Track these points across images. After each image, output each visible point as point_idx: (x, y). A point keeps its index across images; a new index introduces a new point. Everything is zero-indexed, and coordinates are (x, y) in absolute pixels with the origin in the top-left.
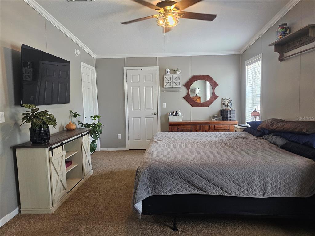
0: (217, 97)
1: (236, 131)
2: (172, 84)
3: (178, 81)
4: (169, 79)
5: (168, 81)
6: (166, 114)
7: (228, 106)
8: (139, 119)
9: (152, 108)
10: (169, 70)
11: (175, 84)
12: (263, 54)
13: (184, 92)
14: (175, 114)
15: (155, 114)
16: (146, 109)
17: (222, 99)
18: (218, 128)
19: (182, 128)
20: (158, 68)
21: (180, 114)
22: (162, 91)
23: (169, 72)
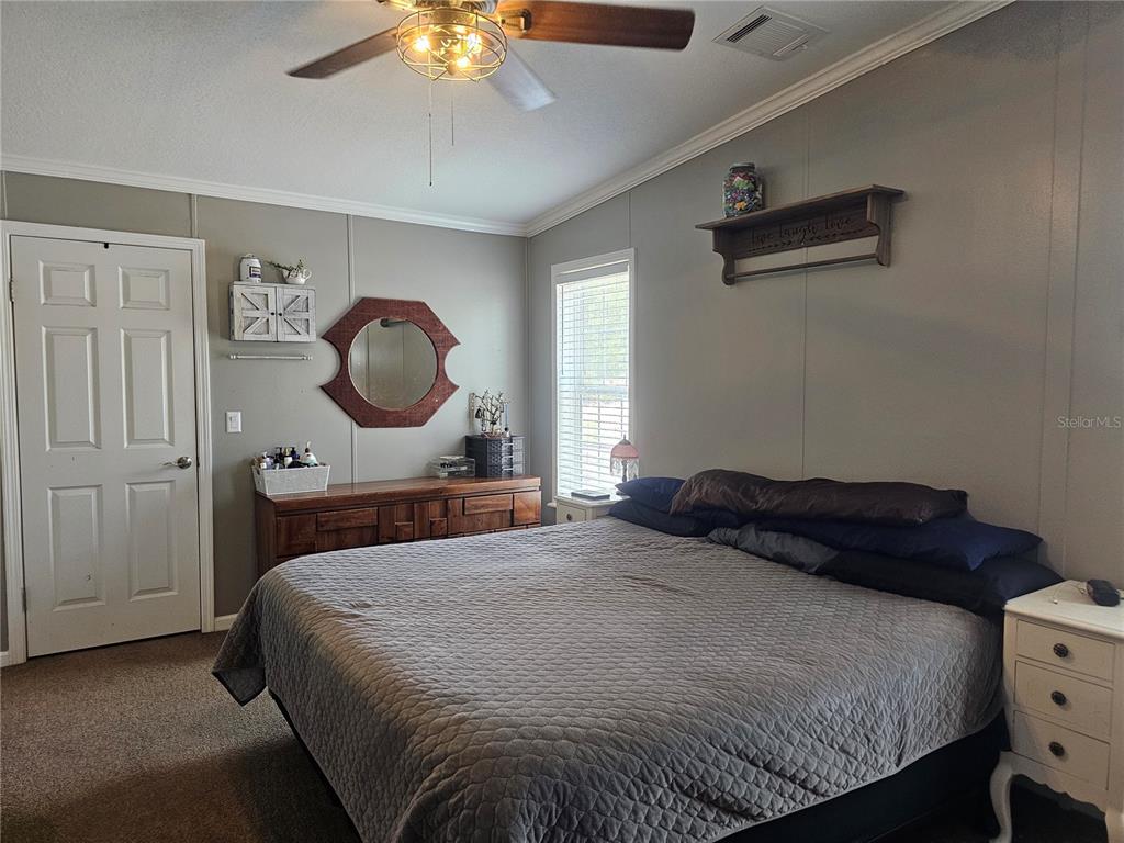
0: (454, 388)
1: (569, 518)
2: (272, 328)
3: (305, 315)
4: (259, 302)
5: (256, 314)
6: (241, 459)
7: (494, 423)
8: (93, 493)
9: (166, 437)
10: (256, 263)
11: (287, 329)
12: (636, 250)
13: (325, 363)
14: (289, 460)
15: (182, 464)
16: (131, 439)
17: (472, 396)
18: (477, 507)
19: (336, 521)
20: (199, 245)
21: (312, 458)
22: (218, 356)
23: (259, 272)
